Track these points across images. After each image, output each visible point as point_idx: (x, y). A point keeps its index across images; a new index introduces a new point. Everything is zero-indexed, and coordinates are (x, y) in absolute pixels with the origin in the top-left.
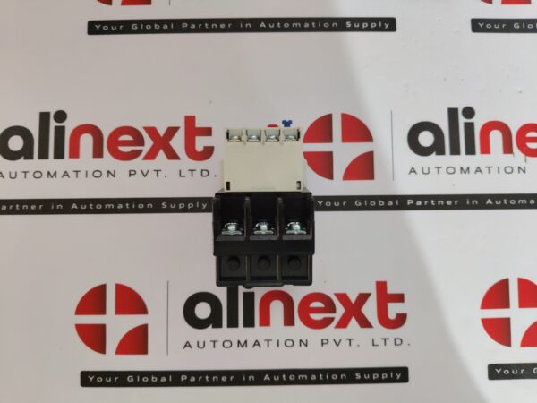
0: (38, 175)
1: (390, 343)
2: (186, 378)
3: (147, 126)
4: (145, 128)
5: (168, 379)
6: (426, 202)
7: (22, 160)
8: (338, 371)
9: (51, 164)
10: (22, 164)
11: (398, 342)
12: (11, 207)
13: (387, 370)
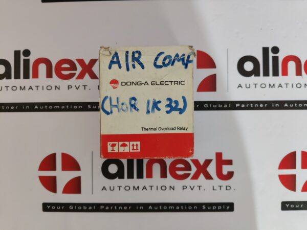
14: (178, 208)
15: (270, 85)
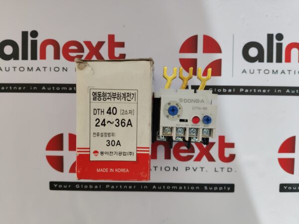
0: (22, 69)
1: (225, 170)
2: (109, 186)
3: (85, 40)
4: (85, 42)
5: (99, 187)
6: (251, 90)
7: (12, 60)
8: (195, 185)
9: (29, 63)
10: (12, 62)
11: (230, 170)
12: (7, 88)
13: (222, 185)
14: (181, 188)
15: (273, 71)
